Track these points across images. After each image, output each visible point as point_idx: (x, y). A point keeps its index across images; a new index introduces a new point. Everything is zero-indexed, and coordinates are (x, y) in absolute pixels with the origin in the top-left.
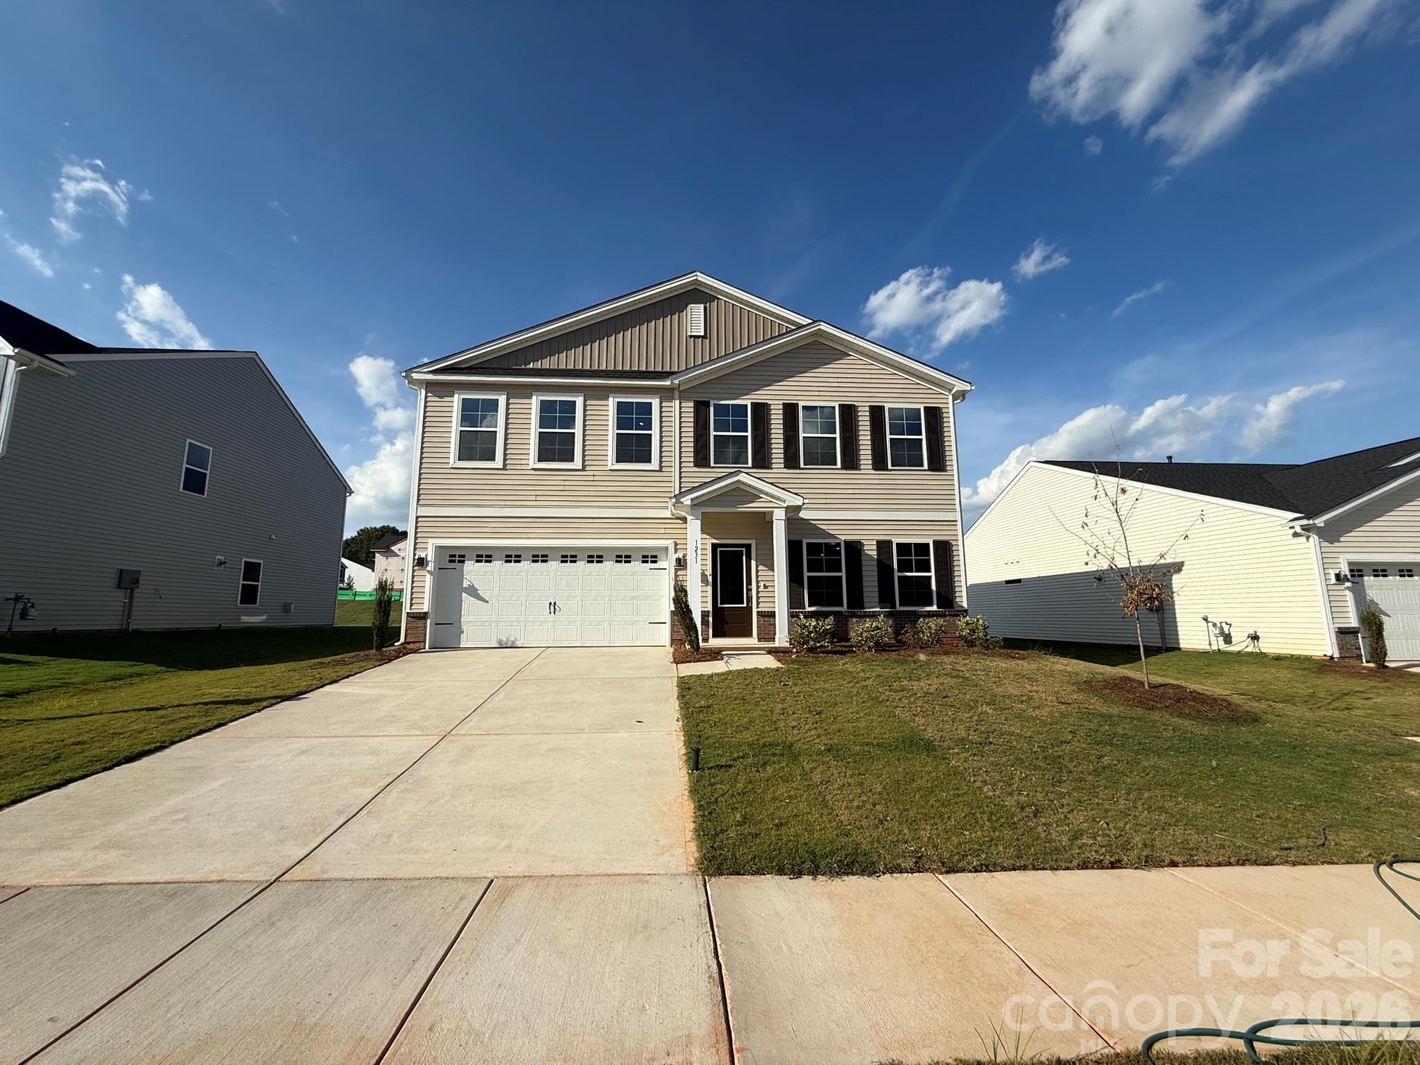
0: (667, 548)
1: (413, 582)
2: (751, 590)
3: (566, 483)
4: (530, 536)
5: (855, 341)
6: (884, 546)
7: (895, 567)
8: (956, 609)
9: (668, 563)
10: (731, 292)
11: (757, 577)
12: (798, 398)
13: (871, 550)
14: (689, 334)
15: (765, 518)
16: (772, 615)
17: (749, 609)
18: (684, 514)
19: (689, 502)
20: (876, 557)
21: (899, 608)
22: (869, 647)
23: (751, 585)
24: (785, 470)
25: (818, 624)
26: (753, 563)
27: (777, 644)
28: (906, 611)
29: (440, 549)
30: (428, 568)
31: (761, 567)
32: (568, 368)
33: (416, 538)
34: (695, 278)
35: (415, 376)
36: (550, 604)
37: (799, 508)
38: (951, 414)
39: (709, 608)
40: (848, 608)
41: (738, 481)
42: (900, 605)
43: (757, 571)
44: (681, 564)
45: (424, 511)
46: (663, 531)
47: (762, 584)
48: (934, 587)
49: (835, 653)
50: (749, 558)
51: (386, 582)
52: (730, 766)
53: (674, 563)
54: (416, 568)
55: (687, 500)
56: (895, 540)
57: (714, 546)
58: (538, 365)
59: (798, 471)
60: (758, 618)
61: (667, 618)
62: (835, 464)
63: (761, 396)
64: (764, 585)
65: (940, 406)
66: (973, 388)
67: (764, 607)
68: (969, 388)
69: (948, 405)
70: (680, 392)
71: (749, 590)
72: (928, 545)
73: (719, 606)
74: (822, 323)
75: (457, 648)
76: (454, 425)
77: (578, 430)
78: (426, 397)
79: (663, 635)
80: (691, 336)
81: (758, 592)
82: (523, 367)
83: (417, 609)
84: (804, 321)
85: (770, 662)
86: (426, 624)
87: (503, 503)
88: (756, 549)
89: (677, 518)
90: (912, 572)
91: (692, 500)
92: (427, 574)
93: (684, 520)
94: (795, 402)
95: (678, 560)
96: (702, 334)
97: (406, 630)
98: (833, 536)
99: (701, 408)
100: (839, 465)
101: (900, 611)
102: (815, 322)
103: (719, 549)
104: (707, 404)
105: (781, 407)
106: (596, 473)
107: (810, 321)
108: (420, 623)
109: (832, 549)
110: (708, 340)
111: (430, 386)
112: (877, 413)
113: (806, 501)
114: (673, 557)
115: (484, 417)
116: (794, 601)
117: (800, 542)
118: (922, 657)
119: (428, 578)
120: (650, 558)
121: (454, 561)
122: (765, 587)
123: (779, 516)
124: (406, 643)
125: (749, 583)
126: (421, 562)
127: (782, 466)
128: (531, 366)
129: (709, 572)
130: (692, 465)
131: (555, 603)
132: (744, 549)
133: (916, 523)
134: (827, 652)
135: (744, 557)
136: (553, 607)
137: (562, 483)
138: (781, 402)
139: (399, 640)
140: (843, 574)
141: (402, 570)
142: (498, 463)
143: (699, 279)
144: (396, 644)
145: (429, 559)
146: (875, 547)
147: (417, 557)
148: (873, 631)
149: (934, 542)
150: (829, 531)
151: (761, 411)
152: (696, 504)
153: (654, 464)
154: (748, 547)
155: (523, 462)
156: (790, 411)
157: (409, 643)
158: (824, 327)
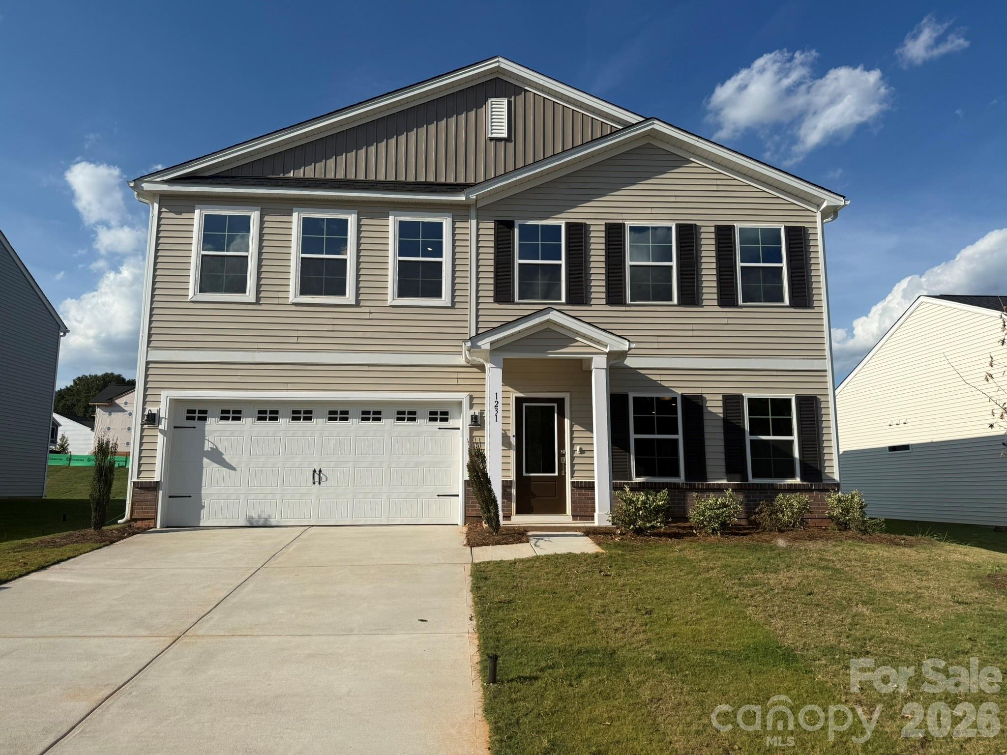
0: (460, 403)
1: (141, 444)
2: (564, 455)
3: (336, 322)
4: (290, 386)
5: (698, 144)
6: (732, 402)
7: (747, 427)
8: (825, 482)
9: (461, 422)
10: (541, 82)
11: (572, 439)
12: (625, 216)
13: (715, 406)
14: (489, 136)
15: (581, 367)
16: (590, 486)
17: (562, 478)
18: (482, 361)
19: (487, 347)
20: (721, 415)
21: (751, 480)
22: (714, 530)
23: (564, 448)
24: (608, 308)
25: (648, 499)
26: (567, 422)
27: (596, 523)
28: (761, 484)
29: (175, 403)
30: (161, 427)
31: (576, 427)
32: (338, 177)
33: (146, 389)
34: (497, 64)
35: (146, 186)
36: (314, 471)
37: (623, 354)
38: (819, 237)
39: (512, 477)
40: (687, 478)
41: (548, 321)
42: (755, 476)
43: (572, 432)
44: (477, 422)
45: (155, 356)
46: (455, 382)
47: (577, 448)
48: (796, 454)
49: (670, 536)
50: (562, 416)
51: (108, 442)
52: (536, 678)
53: (468, 421)
54: (145, 426)
55: (485, 344)
56: (747, 395)
57: (519, 401)
58: (300, 174)
59: (623, 308)
60: (572, 490)
61: (460, 490)
62: (671, 299)
63: (577, 215)
64: (581, 449)
65: (806, 225)
66: (848, 203)
67: (580, 478)
68: (842, 203)
69: (817, 225)
70: (478, 210)
71: (562, 455)
72: (789, 400)
73: (525, 474)
74: (656, 122)
75: (196, 527)
76: (194, 247)
77: (350, 256)
78: (160, 213)
79: (456, 510)
80: (491, 139)
81: (572, 458)
82: (281, 175)
83: (145, 478)
84: (633, 119)
85: (586, 546)
86: (157, 496)
87: (255, 346)
88: (571, 405)
89: (473, 366)
90: (769, 435)
91: (492, 343)
92: (159, 434)
93: (482, 368)
94: (621, 221)
95: (474, 418)
96: (505, 135)
97: (133, 504)
98: (667, 389)
99: (504, 228)
100: (675, 301)
101: (753, 484)
102: (647, 119)
103: (524, 405)
104: (510, 225)
105: (603, 228)
106: (373, 310)
107: (642, 119)
108: (149, 496)
109: (667, 405)
110: (512, 144)
111: (165, 199)
112: (724, 234)
113: (633, 346)
114: (467, 414)
115: (231, 239)
116: (618, 470)
117: (626, 397)
118: (781, 543)
119: (160, 438)
120: (439, 415)
121: (193, 418)
122: (582, 451)
123: (599, 363)
124: (132, 520)
125: (562, 446)
126: (151, 419)
127: (604, 301)
128: (291, 175)
129: (512, 432)
130: (492, 300)
131: (320, 471)
132: (555, 405)
133: (774, 373)
134: (660, 535)
135: (556, 415)
136: (318, 476)
137: (331, 321)
138: (603, 222)
139: (123, 517)
140: (680, 437)
141: (129, 429)
142: (250, 295)
143: (502, 66)
144: (119, 521)
145: (162, 415)
146: (720, 404)
147: (146, 413)
148: (718, 509)
149: (798, 398)
150: (663, 383)
151: (577, 232)
152: (496, 349)
153: (445, 299)
154: (561, 402)
155: (281, 295)
156: (614, 232)
157: (135, 520)
158: (659, 126)
